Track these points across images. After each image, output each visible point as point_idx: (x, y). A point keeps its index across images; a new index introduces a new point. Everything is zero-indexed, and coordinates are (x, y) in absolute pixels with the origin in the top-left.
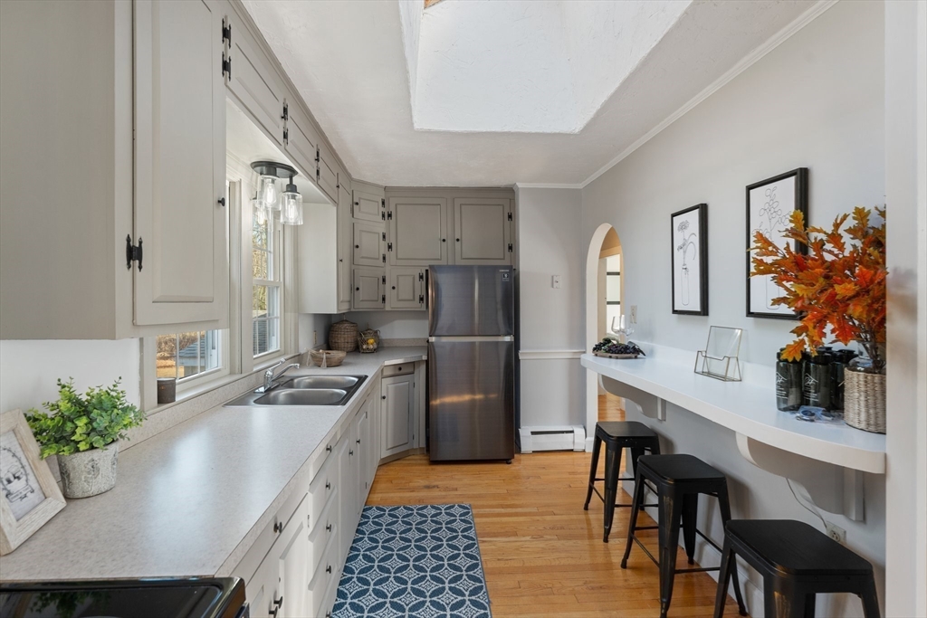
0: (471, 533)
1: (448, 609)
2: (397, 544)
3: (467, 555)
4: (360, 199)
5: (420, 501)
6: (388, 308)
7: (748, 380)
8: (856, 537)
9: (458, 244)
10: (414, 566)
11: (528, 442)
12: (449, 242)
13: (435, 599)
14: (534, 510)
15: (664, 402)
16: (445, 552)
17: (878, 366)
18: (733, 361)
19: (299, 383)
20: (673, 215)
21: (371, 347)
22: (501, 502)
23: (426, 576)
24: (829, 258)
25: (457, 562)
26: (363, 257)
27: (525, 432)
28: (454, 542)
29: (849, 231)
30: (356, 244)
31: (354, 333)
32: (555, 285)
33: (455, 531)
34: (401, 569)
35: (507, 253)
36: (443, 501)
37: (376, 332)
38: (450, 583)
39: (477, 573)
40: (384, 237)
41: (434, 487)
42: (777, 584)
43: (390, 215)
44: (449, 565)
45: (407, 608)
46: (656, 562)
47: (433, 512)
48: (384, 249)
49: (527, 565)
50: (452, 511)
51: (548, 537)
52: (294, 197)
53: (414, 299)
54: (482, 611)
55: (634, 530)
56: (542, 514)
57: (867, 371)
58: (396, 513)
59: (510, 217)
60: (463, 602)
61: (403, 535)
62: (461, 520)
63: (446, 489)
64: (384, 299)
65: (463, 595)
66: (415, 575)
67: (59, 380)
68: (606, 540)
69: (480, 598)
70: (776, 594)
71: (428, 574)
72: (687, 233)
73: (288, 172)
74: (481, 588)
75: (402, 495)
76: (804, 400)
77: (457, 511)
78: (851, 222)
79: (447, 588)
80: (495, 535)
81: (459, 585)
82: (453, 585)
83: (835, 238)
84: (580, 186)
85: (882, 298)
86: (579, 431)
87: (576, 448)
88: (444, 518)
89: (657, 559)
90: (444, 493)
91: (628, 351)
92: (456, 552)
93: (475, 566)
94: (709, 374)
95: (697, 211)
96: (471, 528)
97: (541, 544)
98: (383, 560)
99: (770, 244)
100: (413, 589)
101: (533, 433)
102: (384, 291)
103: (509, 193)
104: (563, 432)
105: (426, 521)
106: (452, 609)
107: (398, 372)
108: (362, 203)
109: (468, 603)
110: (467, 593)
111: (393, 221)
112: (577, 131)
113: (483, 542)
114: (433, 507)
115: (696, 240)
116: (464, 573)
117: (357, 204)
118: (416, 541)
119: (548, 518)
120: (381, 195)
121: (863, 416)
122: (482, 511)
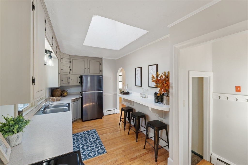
0: (97, 135)
1: (96, 152)
2: (80, 142)
3: (97, 140)
4: (63, 57)
5: (83, 131)
6: (70, 85)
7: (149, 98)
8: (164, 121)
9: (89, 70)
10: (86, 145)
11: (105, 113)
12: (86, 69)
13: (93, 151)
14: (109, 127)
15: (134, 102)
16: (92, 140)
17: (168, 96)
18: (146, 95)
19: (50, 106)
20: (136, 68)
21: (66, 95)
22: (102, 127)
23: (89, 146)
24: (161, 79)
25: (96, 142)
26: (63, 72)
27: (104, 111)
28: (94, 138)
29: (163, 75)
30: (62, 69)
31: (61, 92)
32: (111, 79)
33: (93, 135)
34: (83, 147)
35: (100, 72)
36: (89, 129)
37: (66, 91)
38: (95, 146)
39: (101, 143)
40: (69, 67)
41: (85, 127)
42: (155, 130)
43: (71, 62)
44: (94, 143)
45: (87, 154)
46: (135, 132)
47: (87, 132)
48: (69, 70)
49: (110, 138)
50: (91, 131)
51: (113, 132)
52: (51, 59)
53: (77, 83)
54: (104, 150)
55: (130, 127)
56: (111, 128)
57: (166, 96)
58: (77, 134)
59: (101, 64)
60: (99, 149)
61: (81, 139)
62: (94, 133)
63: (89, 127)
64: (69, 83)
65: (99, 148)
66: (87, 147)
67: (2, 116)
68: (124, 130)
69: (103, 147)
70: (156, 132)
71: (90, 146)
72: (138, 72)
73: (49, 52)
74: (102, 145)
75: (78, 130)
76: (158, 101)
77: (92, 131)
78: (164, 74)
79: (95, 148)
80: (102, 134)
81: (97, 146)
82: (96, 147)
83: (162, 76)
84: (116, 59)
85: (169, 86)
86: (116, 109)
87: (115, 113)
88: (90, 133)
89: (135, 131)
90: (88, 128)
91: (127, 93)
92: (95, 140)
93: (100, 141)
94: (142, 97)
95: (140, 68)
96: (97, 134)
97: (112, 134)
98: (77, 146)
99: (154, 77)
100: (87, 150)
101: (106, 111)
102: (69, 81)
103: (101, 59)
104: (112, 110)
105: (86, 135)
106: (97, 152)
107: (74, 101)
108: (63, 58)
109: (100, 149)
110: (100, 147)
111: (72, 64)
112: (118, 50)
113: (100, 136)
114: (86, 131)
115: (140, 73)
116: (98, 143)
117: (62, 59)
118: (84, 140)
119: (112, 128)
120: (69, 57)
121: (166, 103)
122: (98, 130)
